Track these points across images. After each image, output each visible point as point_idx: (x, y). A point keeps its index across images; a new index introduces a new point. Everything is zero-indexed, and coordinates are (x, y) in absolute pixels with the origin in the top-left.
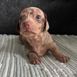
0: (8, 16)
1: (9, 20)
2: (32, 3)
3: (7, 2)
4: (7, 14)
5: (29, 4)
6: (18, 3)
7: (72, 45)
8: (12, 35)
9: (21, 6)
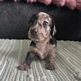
0: (10, 23)
1: (10, 26)
2: (32, 12)
3: (9, 10)
4: (9, 21)
5: (29, 12)
6: (19, 12)
7: (65, 51)
8: (14, 39)
9: (21, 15)
